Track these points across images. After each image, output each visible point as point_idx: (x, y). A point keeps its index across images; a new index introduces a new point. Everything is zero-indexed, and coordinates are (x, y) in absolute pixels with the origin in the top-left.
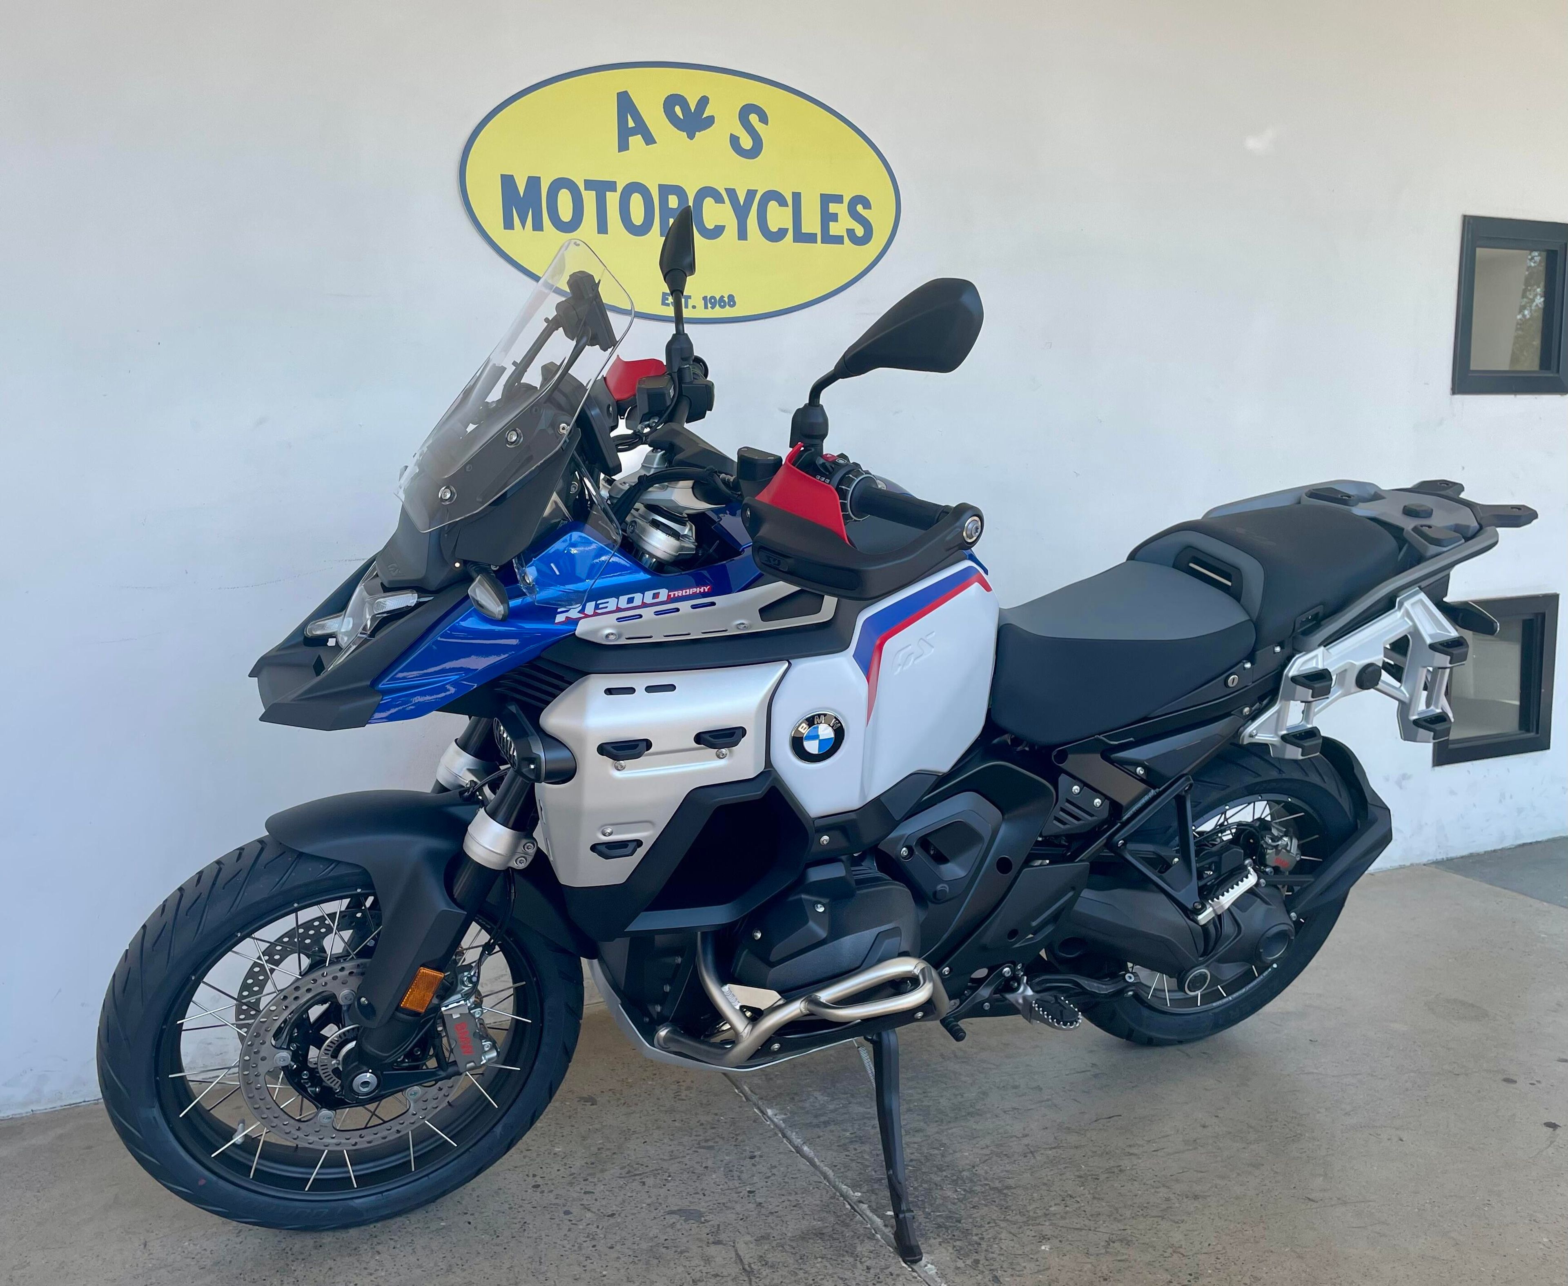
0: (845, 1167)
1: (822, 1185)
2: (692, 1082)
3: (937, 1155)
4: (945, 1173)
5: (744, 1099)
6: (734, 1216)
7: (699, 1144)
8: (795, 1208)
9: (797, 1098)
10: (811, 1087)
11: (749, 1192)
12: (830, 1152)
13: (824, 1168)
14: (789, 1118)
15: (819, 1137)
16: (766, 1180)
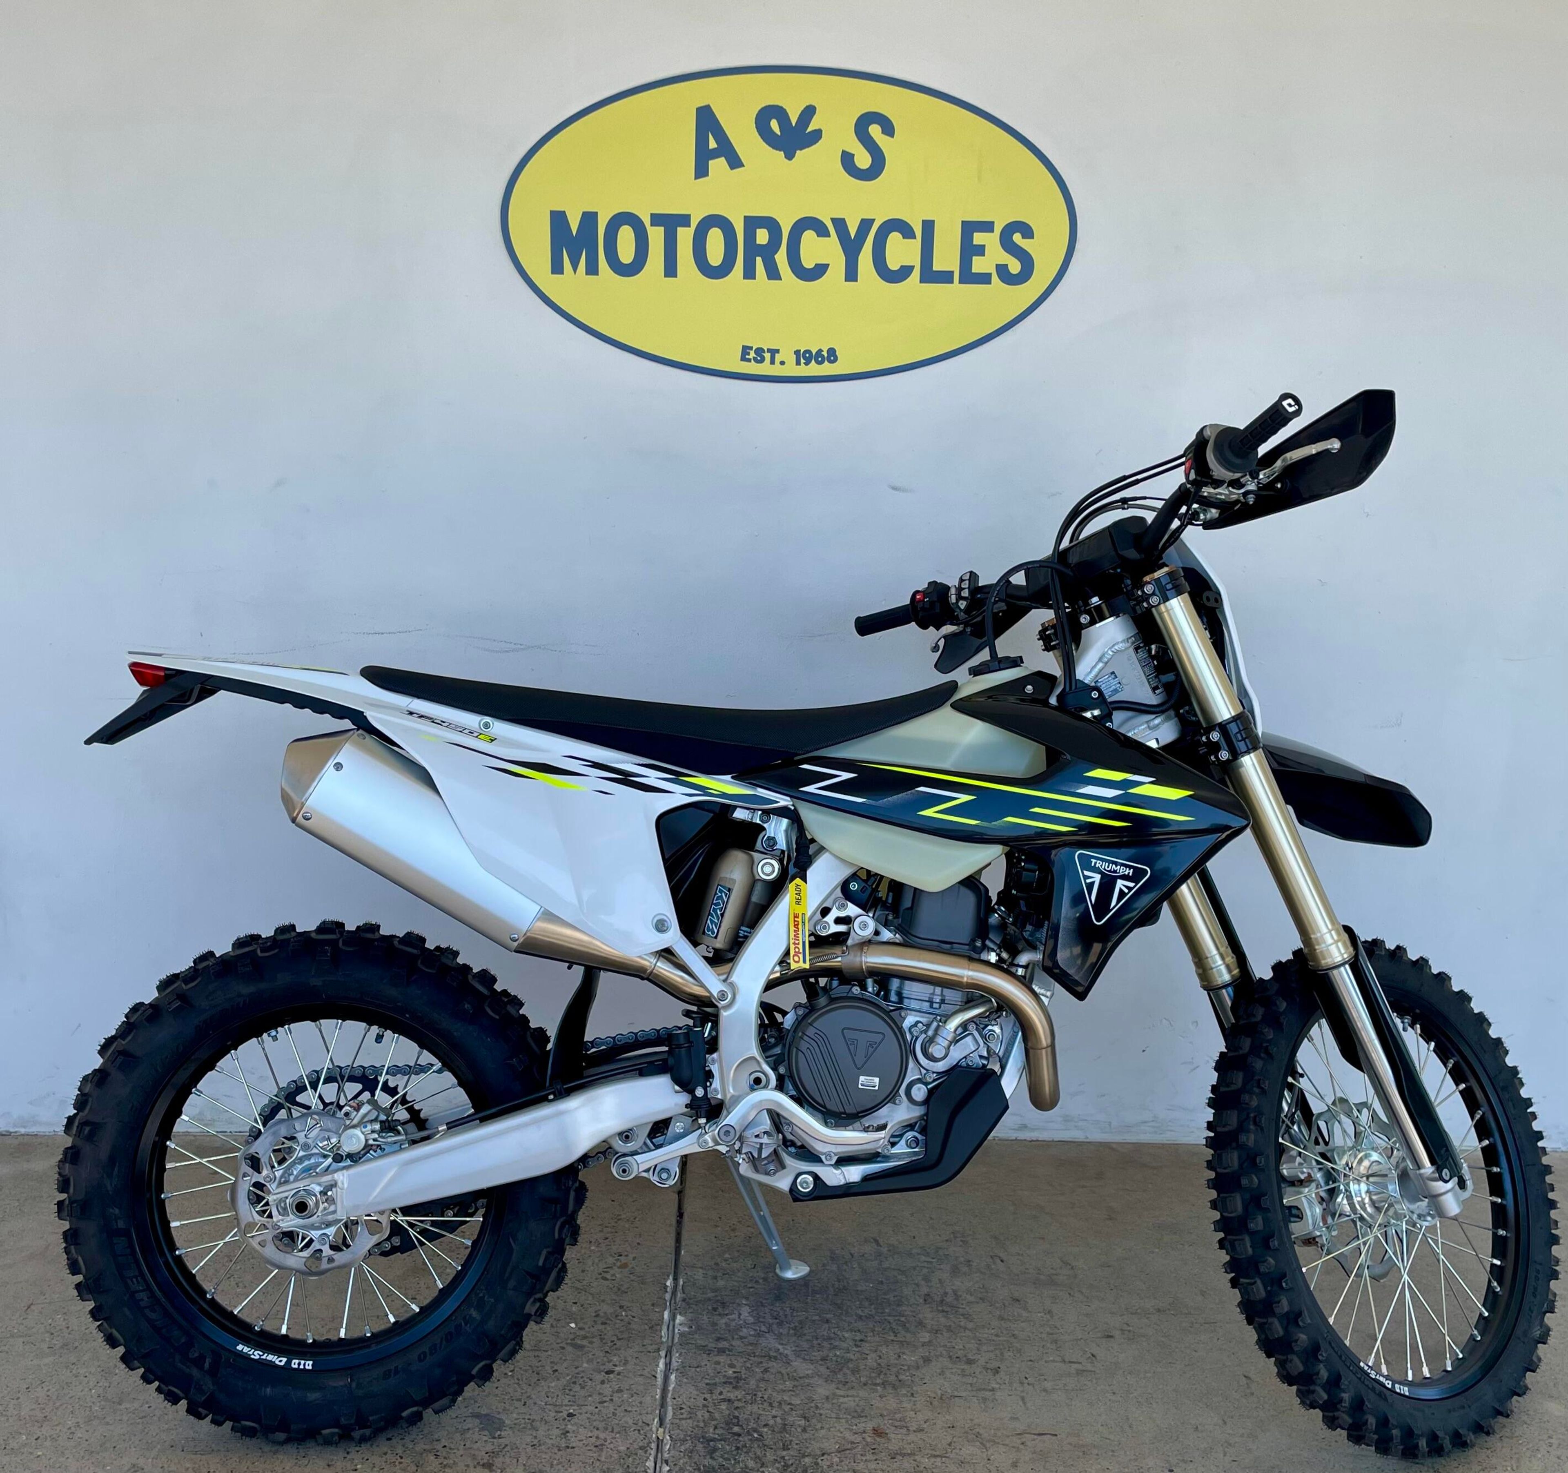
0: (690, 1413)
1: (648, 1428)
2: (634, 1258)
3: (800, 1426)
4: (784, 1453)
5: (668, 1296)
6: (528, 1439)
7: (573, 1339)
8: (594, 1449)
9: (720, 1310)
10: (747, 1299)
11: (570, 1415)
12: (692, 1389)
13: (670, 1408)
14: (689, 1333)
15: (698, 1367)
16: (597, 1405)
